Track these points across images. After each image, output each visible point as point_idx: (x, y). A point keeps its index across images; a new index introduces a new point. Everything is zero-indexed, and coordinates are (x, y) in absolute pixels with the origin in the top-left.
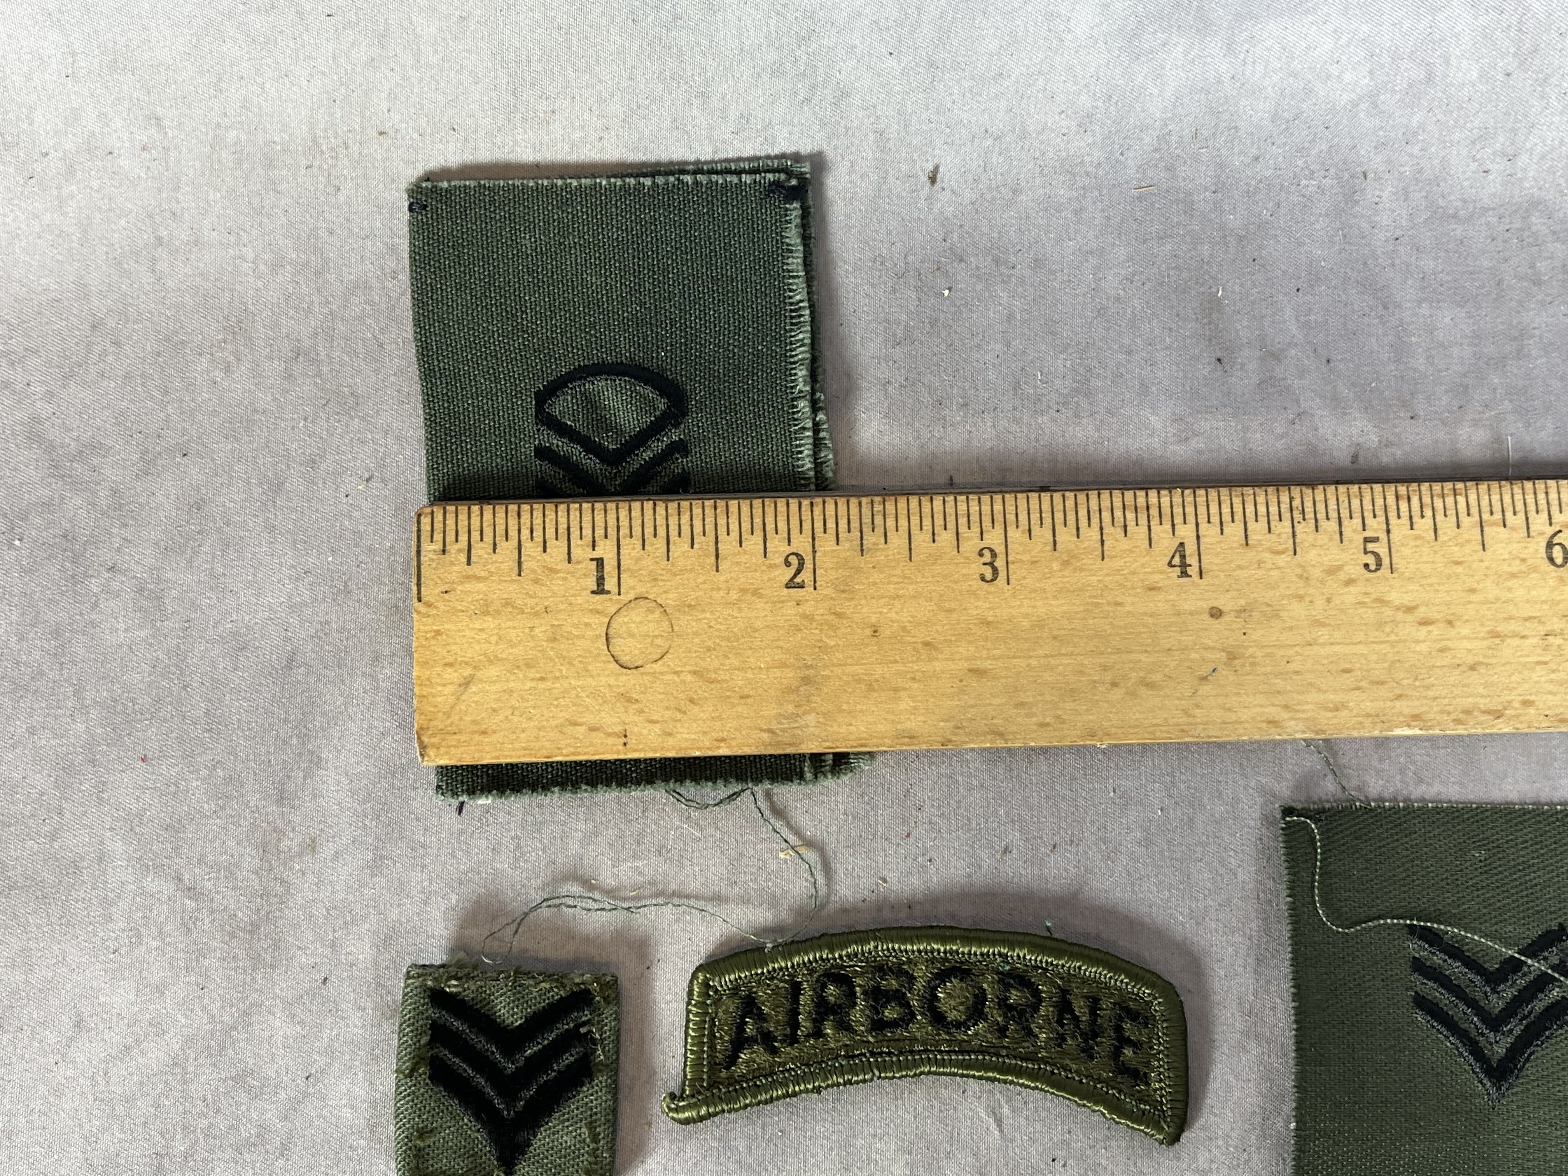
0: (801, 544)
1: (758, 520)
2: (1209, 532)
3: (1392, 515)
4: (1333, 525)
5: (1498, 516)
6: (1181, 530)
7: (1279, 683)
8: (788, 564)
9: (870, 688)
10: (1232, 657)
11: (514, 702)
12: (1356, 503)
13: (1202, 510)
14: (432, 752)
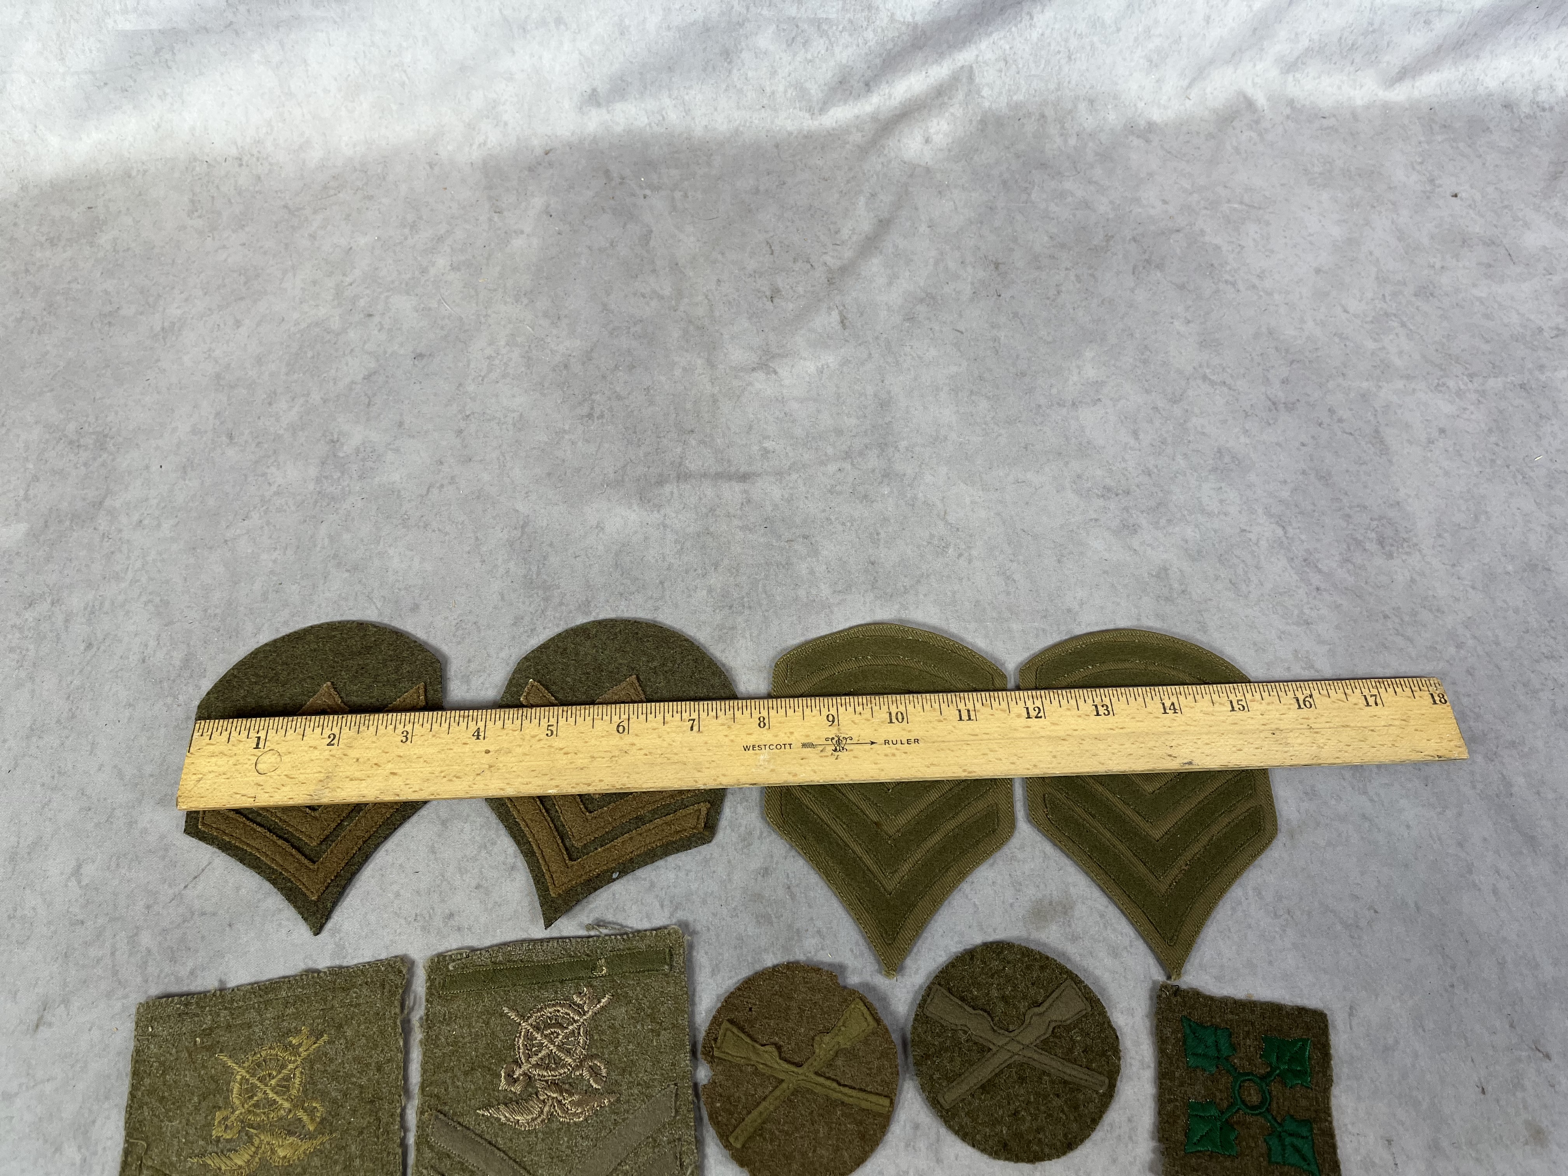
0: (336, 730)
1: (321, 723)
2: (490, 724)
3: (560, 717)
4: (537, 721)
5: (600, 716)
6: (480, 724)
7: (507, 776)
8: (329, 737)
9: (351, 780)
10: (490, 767)
11: (215, 786)
12: (547, 713)
13: (488, 717)
14: (181, 805)
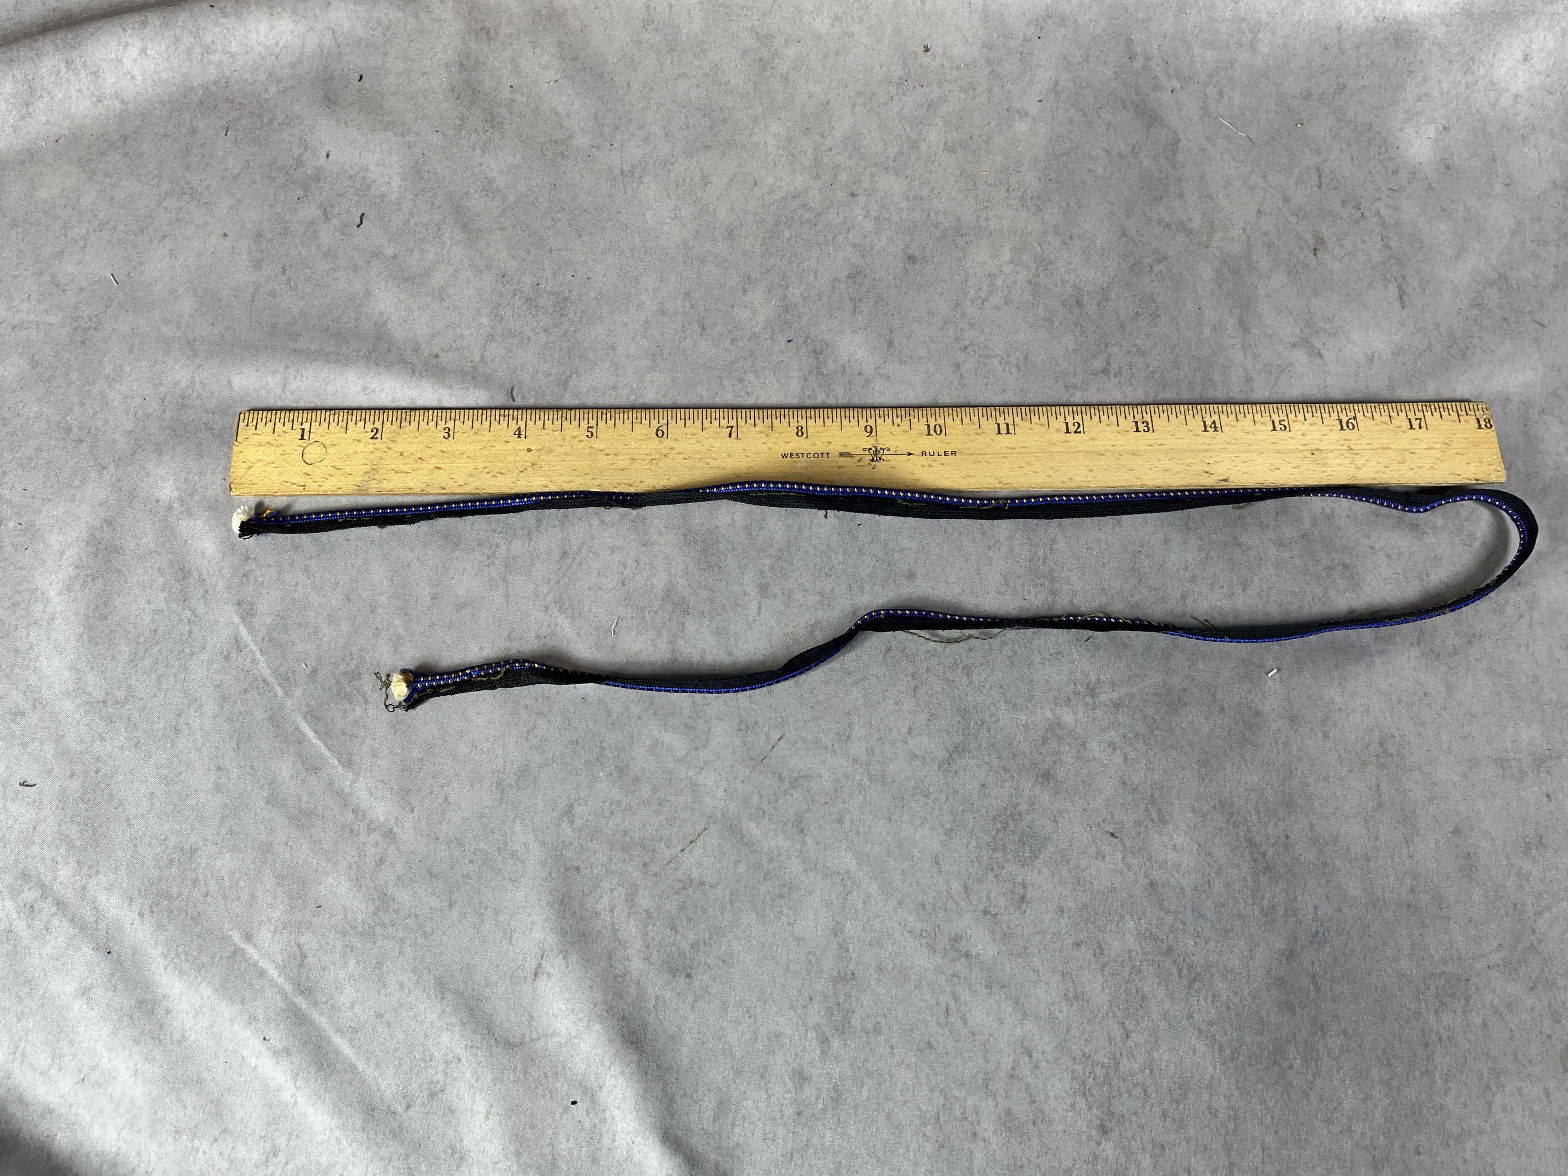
0: (378, 425)
1: (363, 417)
2: (530, 424)
3: (599, 420)
4: (577, 422)
5: (639, 420)
6: (520, 422)
7: (550, 473)
8: (372, 431)
9: (397, 472)
10: (533, 464)
11: (265, 474)
12: (586, 415)
13: (529, 416)
14: (234, 490)
